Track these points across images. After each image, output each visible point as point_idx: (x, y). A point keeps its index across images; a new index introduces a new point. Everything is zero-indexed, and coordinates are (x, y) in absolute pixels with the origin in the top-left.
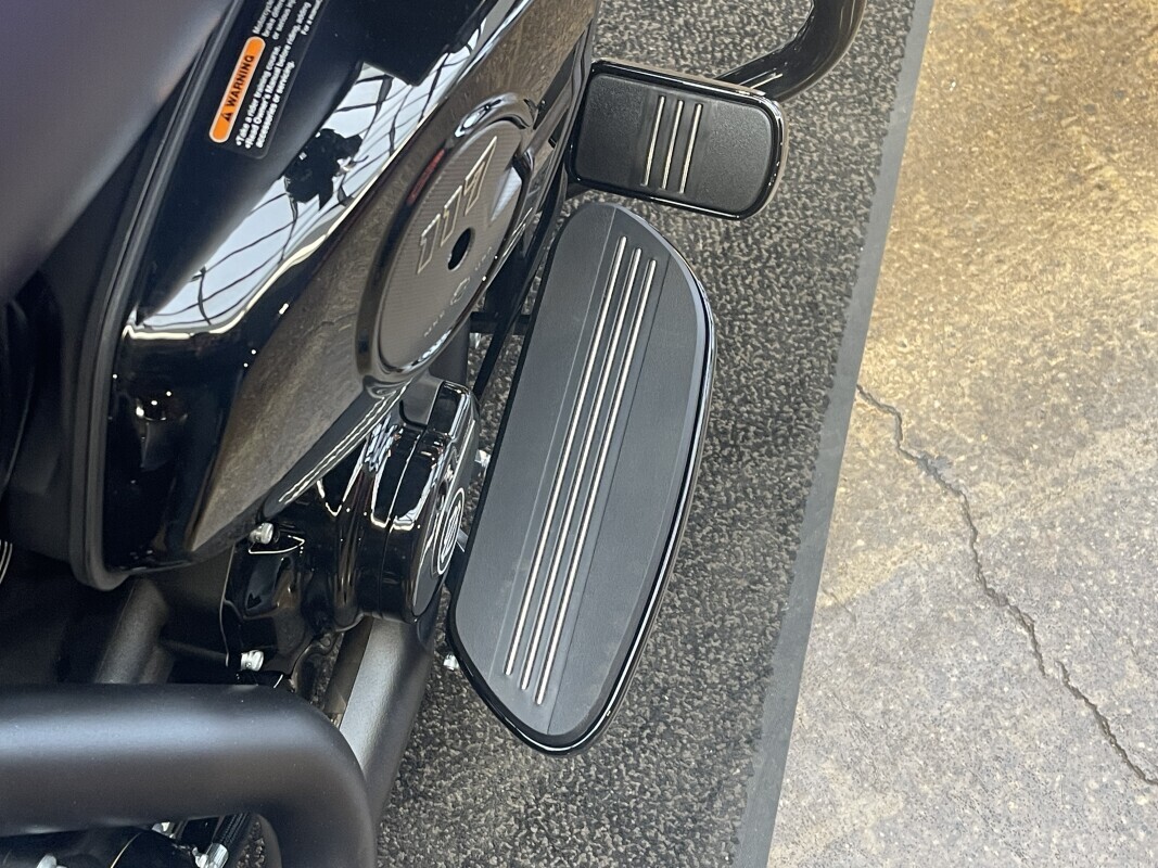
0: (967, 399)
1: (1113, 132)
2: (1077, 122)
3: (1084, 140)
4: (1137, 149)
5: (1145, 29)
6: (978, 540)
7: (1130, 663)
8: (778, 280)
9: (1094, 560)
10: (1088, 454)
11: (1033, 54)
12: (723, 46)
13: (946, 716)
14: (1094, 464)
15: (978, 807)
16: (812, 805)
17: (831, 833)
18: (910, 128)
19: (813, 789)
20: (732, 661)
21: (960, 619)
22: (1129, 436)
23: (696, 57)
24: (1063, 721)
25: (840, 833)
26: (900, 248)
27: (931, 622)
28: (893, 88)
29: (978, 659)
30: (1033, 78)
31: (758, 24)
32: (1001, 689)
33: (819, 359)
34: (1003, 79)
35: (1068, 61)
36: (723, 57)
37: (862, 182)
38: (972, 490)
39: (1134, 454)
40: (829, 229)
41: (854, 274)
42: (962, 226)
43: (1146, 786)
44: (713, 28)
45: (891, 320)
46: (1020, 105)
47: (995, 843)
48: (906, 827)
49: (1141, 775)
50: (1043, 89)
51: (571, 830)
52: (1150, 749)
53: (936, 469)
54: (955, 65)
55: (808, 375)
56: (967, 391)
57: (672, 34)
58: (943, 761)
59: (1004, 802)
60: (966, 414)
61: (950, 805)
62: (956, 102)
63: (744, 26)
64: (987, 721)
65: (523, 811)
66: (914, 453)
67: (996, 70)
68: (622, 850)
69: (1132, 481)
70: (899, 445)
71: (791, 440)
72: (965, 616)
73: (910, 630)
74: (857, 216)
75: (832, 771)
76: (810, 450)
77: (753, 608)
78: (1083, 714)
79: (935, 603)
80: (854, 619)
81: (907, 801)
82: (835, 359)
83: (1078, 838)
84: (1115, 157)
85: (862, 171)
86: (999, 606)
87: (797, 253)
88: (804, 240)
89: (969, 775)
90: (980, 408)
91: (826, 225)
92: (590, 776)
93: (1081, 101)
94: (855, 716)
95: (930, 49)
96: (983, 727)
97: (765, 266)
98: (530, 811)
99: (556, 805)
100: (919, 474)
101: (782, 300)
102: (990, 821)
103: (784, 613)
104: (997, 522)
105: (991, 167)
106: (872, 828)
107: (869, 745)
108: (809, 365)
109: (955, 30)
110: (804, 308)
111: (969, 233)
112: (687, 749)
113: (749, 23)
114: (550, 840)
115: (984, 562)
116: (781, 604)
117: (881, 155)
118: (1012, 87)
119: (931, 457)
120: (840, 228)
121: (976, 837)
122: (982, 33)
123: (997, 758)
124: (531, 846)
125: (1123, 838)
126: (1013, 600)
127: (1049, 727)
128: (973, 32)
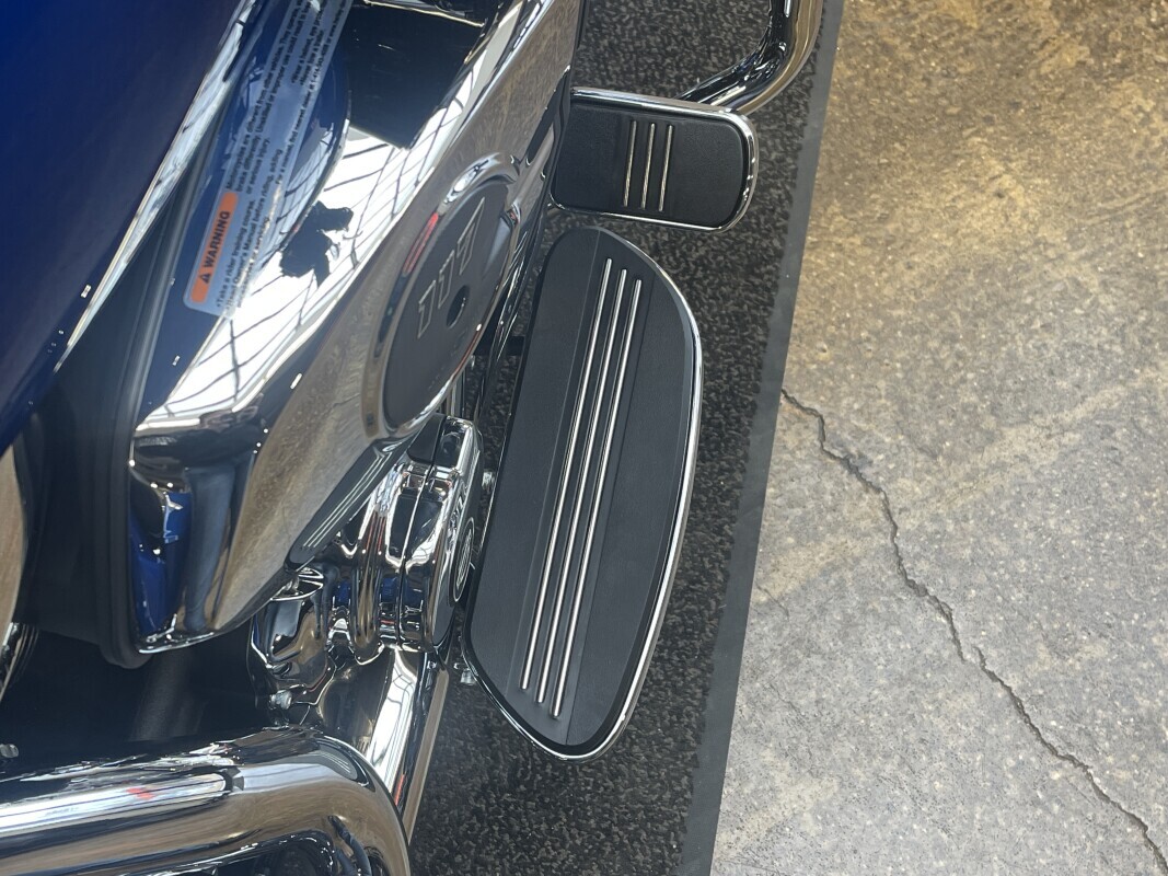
0: (883, 401)
1: (1010, 142)
2: (976, 133)
3: (984, 149)
4: (1033, 158)
5: (1036, 42)
6: (898, 534)
7: (1042, 647)
8: (705, 291)
9: (1005, 550)
10: (996, 449)
11: (934, 68)
12: (646, 66)
13: (873, 703)
14: (1002, 459)
15: (906, 788)
16: (755, 791)
17: (772, 818)
18: (822, 142)
19: (754, 778)
20: (676, 658)
21: (884, 609)
22: (1033, 431)
23: (621, 77)
24: (981, 703)
25: (781, 818)
26: (817, 257)
27: (858, 615)
28: (806, 105)
29: (902, 647)
30: (935, 91)
31: (678, 44)
32: (924, 675)
33: (747, 366)
34: (908, 93)
35: (966, 75)
36: (646, 76)
37: (780, 196)
38: (891, 486)
39: (1039, 448)
40: (750, 241)
41: (775, 286)
42: (874, 235)
43: (1059, 761)
44: (635, 48)
45: (811, 327)
46: (924, 117)
47: (923, 822)
48: (841, 809)
49: (1054, 751)
50: (944, 102)
51: (531, 826)
52: (1061, 727)
53: (857, 468)
54: (863, 80)
55: (736, 383)
56: (883, 393)
57: (598, 56)
58: (873, 745)
59: (931, 782)
60: (883, 414)
61: (881, 786)
62: (865, 116)
63: (665, 46)
64: (912, 706)
65: (484, 809)
66: (836, 453)
67: (900, 85)
68: (578, 842)
69: (1037, 473)
70: (822, 446)
71: (723, 445)
72: (889, 607)
73: (838, 621)
74: (776, 228)
75: (772, 759)
76: (741, 453)
77: (693, 607)
78: (1000, 695)
79: (861, 595)
80: (787, 613)
81: (841, 785)
82: (760, 366)
83: (999, 813)
84: (1013, 165)
85: (779, 185)
86: (919, 596)
87: (722, 265)
88: (728, 253)
89: (897, 757)
90: (896, 408)
91: (746, 237)
92: (547, 773)
93: (979, 112)
94: (792, 706)
95: (839, 65)
96: (909, 712)
97: (692, 279)
98: (491, 809)
99: (514, 803)
100: (842, 473)
101: (709, 311)
102: (918, 801)
103: (721, 611)
104: (914, 517)
105: (898, 177)
106: (810, 811)
107: (805, 733)
108: (736, 373)
109: (863, 47)
110: (730, 319)
111: (880, 242)
112: (636, 744)
113: (669, 44)
114: (511, 837)
115: (904, 555)
116: (718, 602)
117: (796, 169)
118: (916, 100)
119: (852, 456)
120: (761, 240)
121: (905, 815)
122: (887, 49)
123: (922, 741)
124: (493, 844)
125: (1039, 812)
126: (932, 591)
127: (969, 710)
128: (878, 48)
